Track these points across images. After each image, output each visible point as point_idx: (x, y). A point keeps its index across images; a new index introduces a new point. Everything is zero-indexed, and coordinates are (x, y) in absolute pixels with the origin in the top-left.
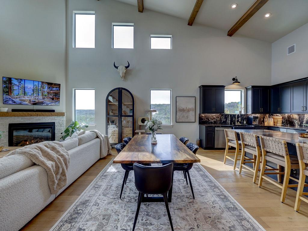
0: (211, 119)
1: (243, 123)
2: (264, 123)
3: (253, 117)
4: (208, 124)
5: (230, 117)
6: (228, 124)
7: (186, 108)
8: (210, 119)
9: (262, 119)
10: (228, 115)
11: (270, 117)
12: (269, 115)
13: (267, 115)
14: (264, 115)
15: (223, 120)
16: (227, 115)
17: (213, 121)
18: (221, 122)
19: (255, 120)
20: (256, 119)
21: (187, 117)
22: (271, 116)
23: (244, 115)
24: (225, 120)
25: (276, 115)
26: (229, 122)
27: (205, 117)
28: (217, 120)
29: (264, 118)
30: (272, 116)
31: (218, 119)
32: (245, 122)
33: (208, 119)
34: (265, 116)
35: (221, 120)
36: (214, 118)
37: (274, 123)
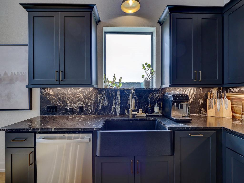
0: (72, 101)
1: (153, 111)
2: (206, 110)
3: (174, 96)
4: (64, 113)
5: (119, 97)
6: (116, 113)
7: (5, 73)
8: (68, 102)
9: (201, 101)
10: (116, 90)
11: (223, 95)
12: (219, 89)
13: (214, 91)
14: (206, 90)
15: (103, 103)
16: (112, 90)
17: (75, 106)
18: (96, 110)
19: (177, 106)
20: (180, 102)
21: (9, 97)
22: (223, 92)
23: (156, 90)
24: (107, 103)
25: (236, 90)
26: (118, 108)
27: (56, 96)
28: (86, 104)
29: (206, 97)
30: (227, 92)
31: (90, 101)
32: (156, 109)
33: (64, 102)
34: (209, 94)
35: (96, 104)
36: (79, 100)
37: (233, 112)
